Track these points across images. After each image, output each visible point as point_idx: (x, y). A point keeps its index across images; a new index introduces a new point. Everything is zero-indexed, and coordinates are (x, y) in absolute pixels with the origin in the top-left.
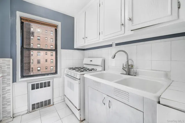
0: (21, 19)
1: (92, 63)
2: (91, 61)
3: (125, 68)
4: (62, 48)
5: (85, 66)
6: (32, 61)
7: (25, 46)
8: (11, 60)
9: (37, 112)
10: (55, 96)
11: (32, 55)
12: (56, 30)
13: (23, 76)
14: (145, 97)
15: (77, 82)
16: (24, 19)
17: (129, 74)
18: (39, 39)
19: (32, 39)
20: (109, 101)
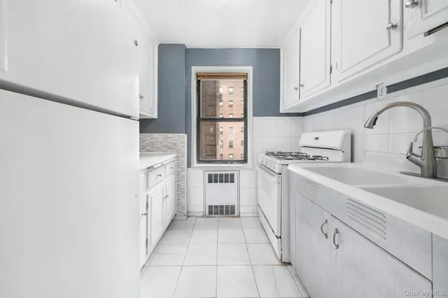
0: (197, 76)
1: (317, 143)
2: (317, 139)
3: (418, 156)
4: (254, 116)
5: (303, 151)
6: (220, 143)
7: (201, 116)
8: (186, 136)
9: (215, 219)
10: (242, 203)
11: (222, 133)
12: (245, 82)
13: (199, 161)
14: (437, 236)
15: (275, 179)
16: (200, 76)
17: (434, 177)
18: (231, 106)
19: (221, 106)
20: (337, 230)
